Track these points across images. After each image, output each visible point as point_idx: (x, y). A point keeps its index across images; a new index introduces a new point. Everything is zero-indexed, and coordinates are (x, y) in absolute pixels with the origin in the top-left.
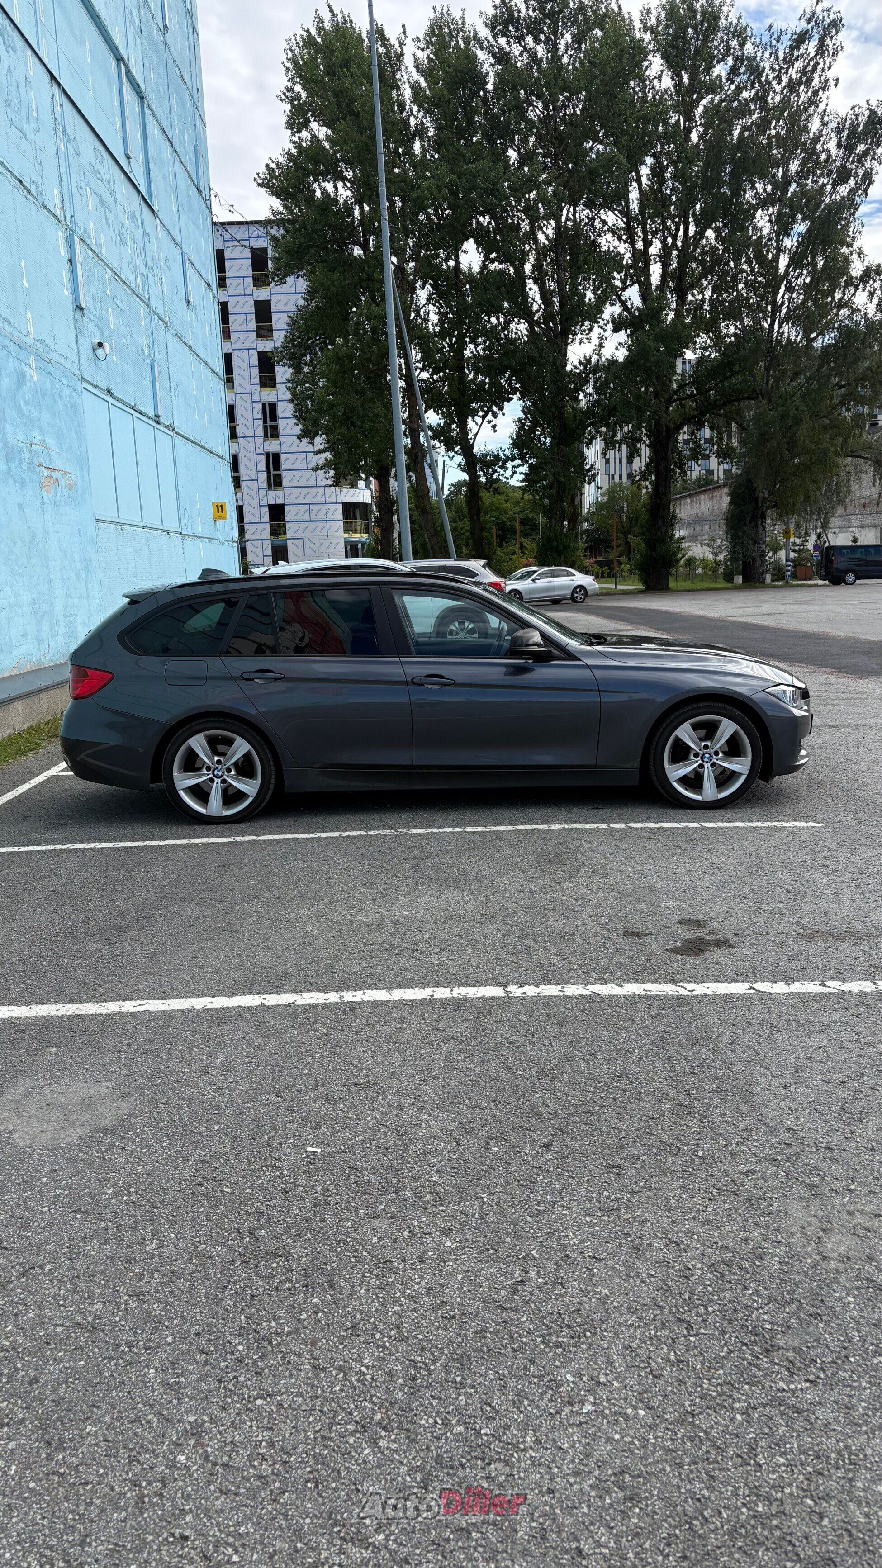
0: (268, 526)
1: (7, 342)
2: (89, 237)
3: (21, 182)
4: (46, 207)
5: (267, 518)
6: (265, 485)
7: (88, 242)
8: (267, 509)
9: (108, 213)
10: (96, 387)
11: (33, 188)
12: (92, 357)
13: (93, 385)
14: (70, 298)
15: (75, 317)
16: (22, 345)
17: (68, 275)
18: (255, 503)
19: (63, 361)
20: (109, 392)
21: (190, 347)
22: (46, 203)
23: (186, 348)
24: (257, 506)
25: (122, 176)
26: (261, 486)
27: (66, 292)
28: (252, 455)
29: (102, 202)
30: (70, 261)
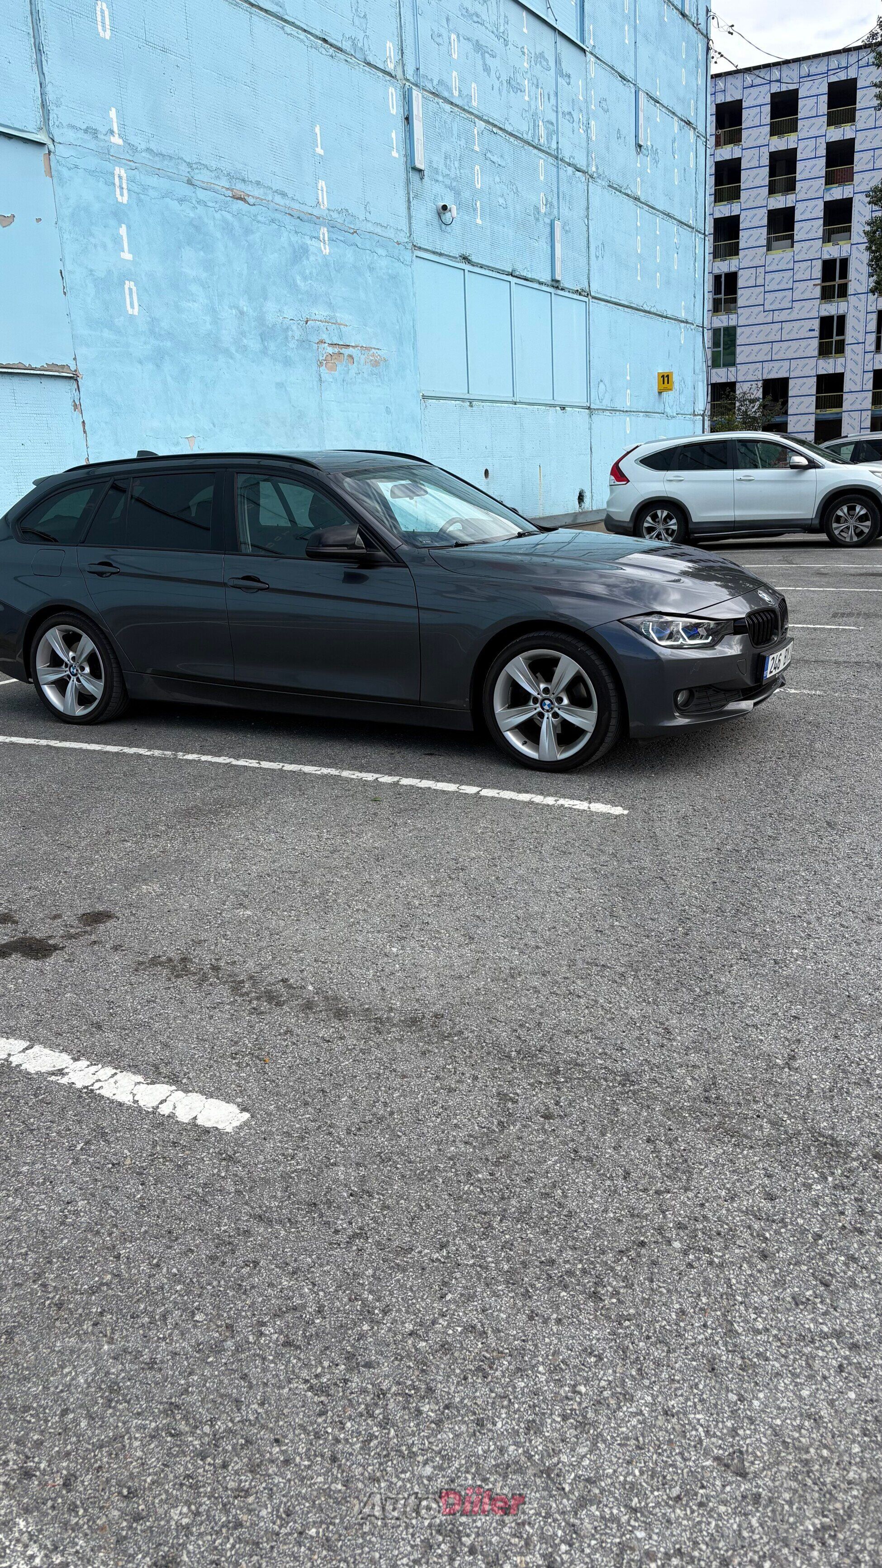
0: (870, 395)
1: (277, 216)
2: (450, 90)
3: (325, 41)
4: (369, 64)
5: (870, 385)
6: (873, 348)
7: (446, 94)
8: (871, 375)
9: (489, 60)
10: (441, 254)
11: (347, 46)
12: (436, 221)
13: (434, 253)
14: (403, 159)
15: (408, 182)
16: (302, 215)
17: (402, 135)
18: (858, 370)
19: (378, 230)
20: (465, 259)
21: (637, 199)
22: (370, 59)
23: (631, 202)
24: (860, 372)
25: (524, 13)
26: (868, 349)
27: (395, 154)
28: (862, 315)
29: (478, 47)
30: (407, 119)
